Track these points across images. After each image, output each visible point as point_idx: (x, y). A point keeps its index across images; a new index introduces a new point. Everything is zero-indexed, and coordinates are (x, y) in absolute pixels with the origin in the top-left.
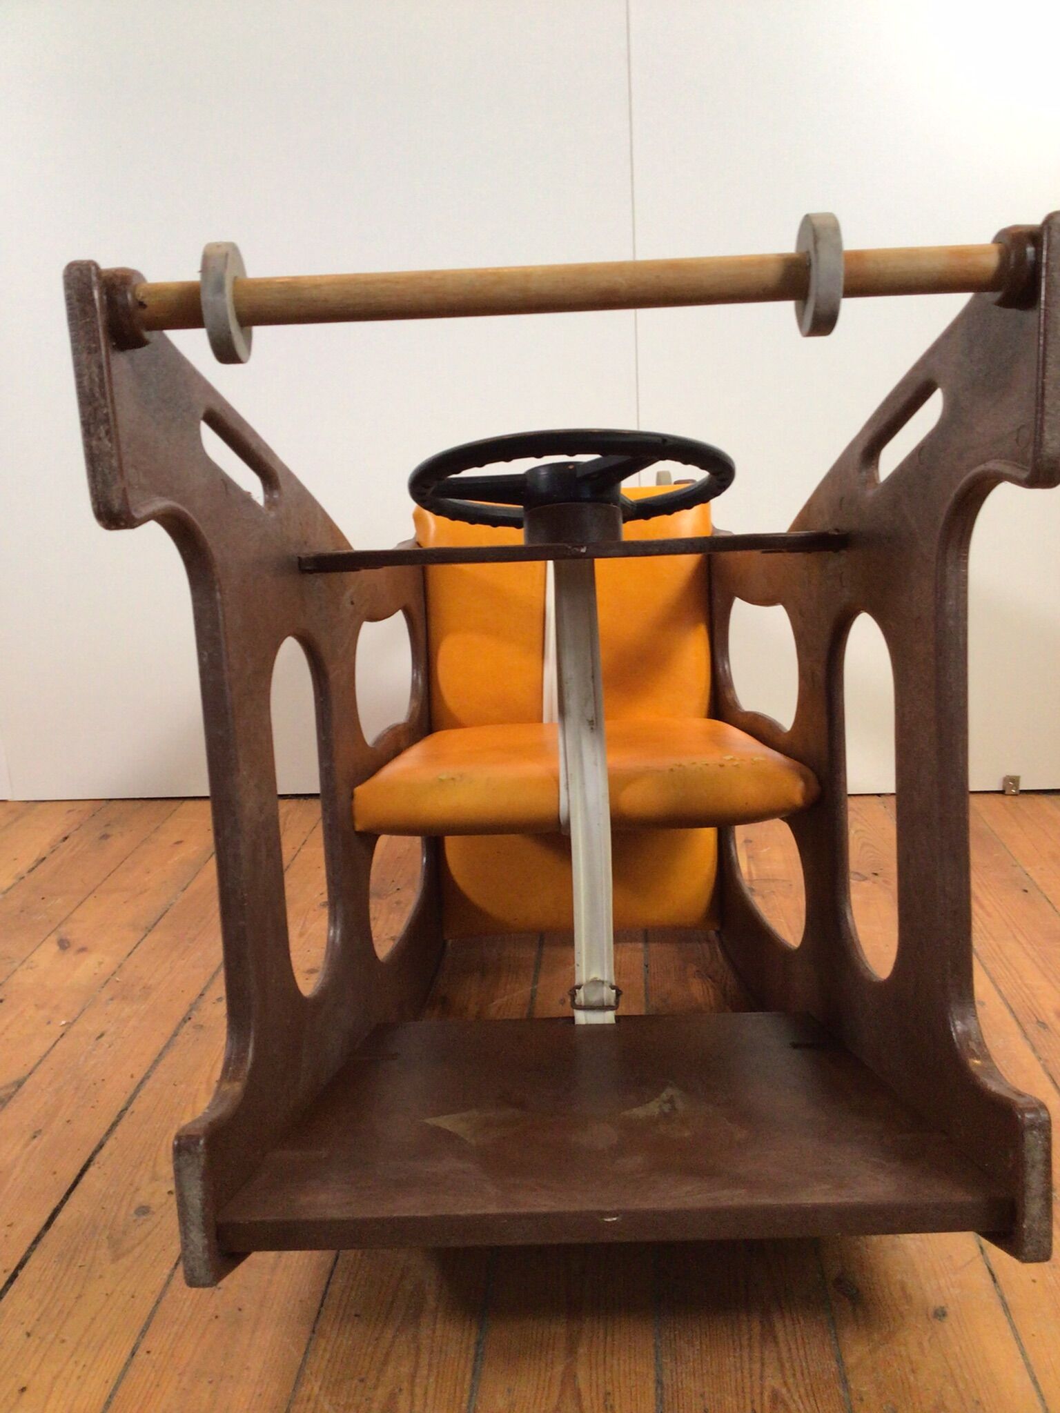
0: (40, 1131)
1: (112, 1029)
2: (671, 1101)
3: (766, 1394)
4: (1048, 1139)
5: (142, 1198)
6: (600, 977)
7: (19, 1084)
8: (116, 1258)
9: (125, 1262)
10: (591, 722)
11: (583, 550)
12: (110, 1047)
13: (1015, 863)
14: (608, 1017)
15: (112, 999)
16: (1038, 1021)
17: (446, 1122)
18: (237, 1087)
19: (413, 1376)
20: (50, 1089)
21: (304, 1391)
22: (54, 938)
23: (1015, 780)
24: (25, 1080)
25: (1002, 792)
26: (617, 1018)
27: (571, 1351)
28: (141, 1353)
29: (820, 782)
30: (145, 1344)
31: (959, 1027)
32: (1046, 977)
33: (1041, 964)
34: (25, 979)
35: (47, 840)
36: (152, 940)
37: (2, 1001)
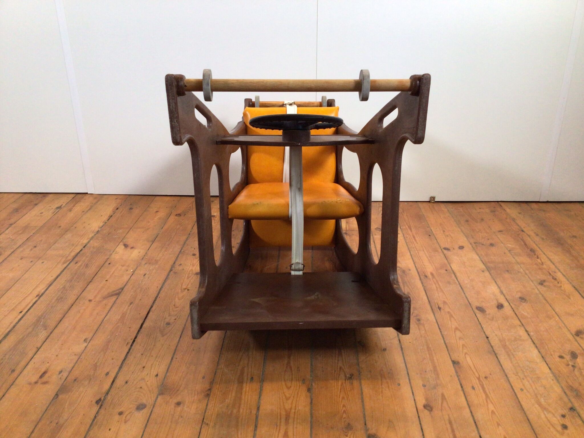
0: (132, 302)
1: (148, 273)
2: (317, 296)
3: (339, 367)
4: (410, 305)
5: (167, 320)
6: (299, 262)
7: (122, 289)
8: (163, 336)
9: (165, 337)
10: (299, 189)
11: (299, 144)
12: (148, 278)
13: (428, 226)
14: (301, 273)
15: (146, 264)
16: (425, 275)
17: (257, 300)
18: (204, 290)
19: (248, 363)
20: (132, 291)
21: (220, 367)
22: (121, 243)
23: (434, 198)
24: (124, 288)
25: (429, 202)
26: (303, 273)
27: (289, 357)
28: (174, 359)
29: (364, 208)
30: (175, 356)
31: (392, 277)
32: (430, 262)
33: (430, 259)
34: (115, 257)
35: (111, 209)
36: (155, 245)
37: (109, 264)
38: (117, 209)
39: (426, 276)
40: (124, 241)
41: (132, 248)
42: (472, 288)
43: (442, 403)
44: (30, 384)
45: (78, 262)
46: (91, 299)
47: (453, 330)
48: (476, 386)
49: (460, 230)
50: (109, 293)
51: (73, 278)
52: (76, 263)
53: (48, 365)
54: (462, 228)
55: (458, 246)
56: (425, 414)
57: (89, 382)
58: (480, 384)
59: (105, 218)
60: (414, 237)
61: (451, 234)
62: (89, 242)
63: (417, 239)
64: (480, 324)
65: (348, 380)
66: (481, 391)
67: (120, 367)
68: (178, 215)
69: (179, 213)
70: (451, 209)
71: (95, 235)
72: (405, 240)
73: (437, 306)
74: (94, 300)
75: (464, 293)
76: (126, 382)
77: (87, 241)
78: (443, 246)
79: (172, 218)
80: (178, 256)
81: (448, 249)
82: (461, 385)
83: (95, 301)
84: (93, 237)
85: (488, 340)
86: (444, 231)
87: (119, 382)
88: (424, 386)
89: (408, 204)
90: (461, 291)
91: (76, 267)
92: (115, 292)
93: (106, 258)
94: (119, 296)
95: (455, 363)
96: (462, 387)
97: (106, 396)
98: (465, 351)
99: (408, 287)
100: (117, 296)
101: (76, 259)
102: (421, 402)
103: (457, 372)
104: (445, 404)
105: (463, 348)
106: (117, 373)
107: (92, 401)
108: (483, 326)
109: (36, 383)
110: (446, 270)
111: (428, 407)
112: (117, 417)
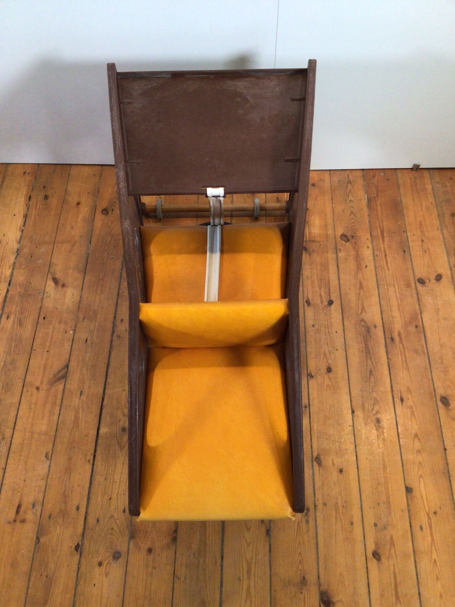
0: (82, 391)
1: (89, 337)
8: (121, 450)
9: (124, 451)
12: (91, 347)
15: (84, 319)
16: (391, 337)
20: (78, 370)
22: (50, 276)
23: (418, 165)
24: (68, 364)
32: (399, 310)
33: (400, 302)
34: (49, 304)
35: (23, 199)
36: (88, 278)
37: (44, 318)
38: (30, 197)
39: (392, 339)
40: (51, 270)
41: (63, 286)
42: (440, 361)
43: (390, 548)
44: (9, 523)
45: (10, 315)
46: (38, 384)
47: (413, 435)
48: (424, 527)
49: (441, 237)
50: (55, 376)
51: (10, 347)
52: (8, 317)
53: (19, 494)
54: (445, 232)
55: (436, 275)
56: (373, 564)
57: (63, 519)
58: (429, 523)
59: (20, 220)
60: (386, 256)
61: (430, 247)
62: (12, 273)
63: (388, 259)
64: (441, 426)
65: (304, 517)
66: (429, 532)
67: (88, 498)
68: (104, 212)
69: (104, 206)
70: (437, 185)
71: (16, 258)
72: (375, 262)
73: (400, 396)
74: (41, 389)
75: (431, 372)
76: (98, 521)
77: (11, 269)
78: (418, 276)
79: (99, 218)
80: (117, 302)
81: (422, 281)
82: (410, 523)
83: (43, 390)
84: (14, 263)
85: (445, 453)
86: (422, 241)
87: (91, 520)
88: (376, 525)
89: (385, 174)
90: (428, 367)
91: (10, 326)
92: (60, 375)
93: (39, 306)
94: (66, 380)
95: (409, 490)
96: (411, 526)
97: (83, 540)
98: (421, 472)
99: (372, 362)
100: (65, 379)
101: (6, 310)
102: (371, 547)
103: (408, 505)
104: (392, 551)
105: (418, 468)
106: (86, 507)
107: (71, 547)
108: (443, 430)
109: (15, 521)
110: (416, 326)
111: (376, 555)
112: (97, 570)
